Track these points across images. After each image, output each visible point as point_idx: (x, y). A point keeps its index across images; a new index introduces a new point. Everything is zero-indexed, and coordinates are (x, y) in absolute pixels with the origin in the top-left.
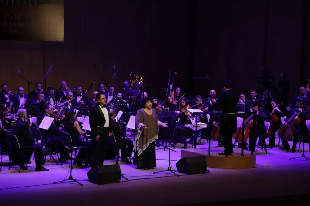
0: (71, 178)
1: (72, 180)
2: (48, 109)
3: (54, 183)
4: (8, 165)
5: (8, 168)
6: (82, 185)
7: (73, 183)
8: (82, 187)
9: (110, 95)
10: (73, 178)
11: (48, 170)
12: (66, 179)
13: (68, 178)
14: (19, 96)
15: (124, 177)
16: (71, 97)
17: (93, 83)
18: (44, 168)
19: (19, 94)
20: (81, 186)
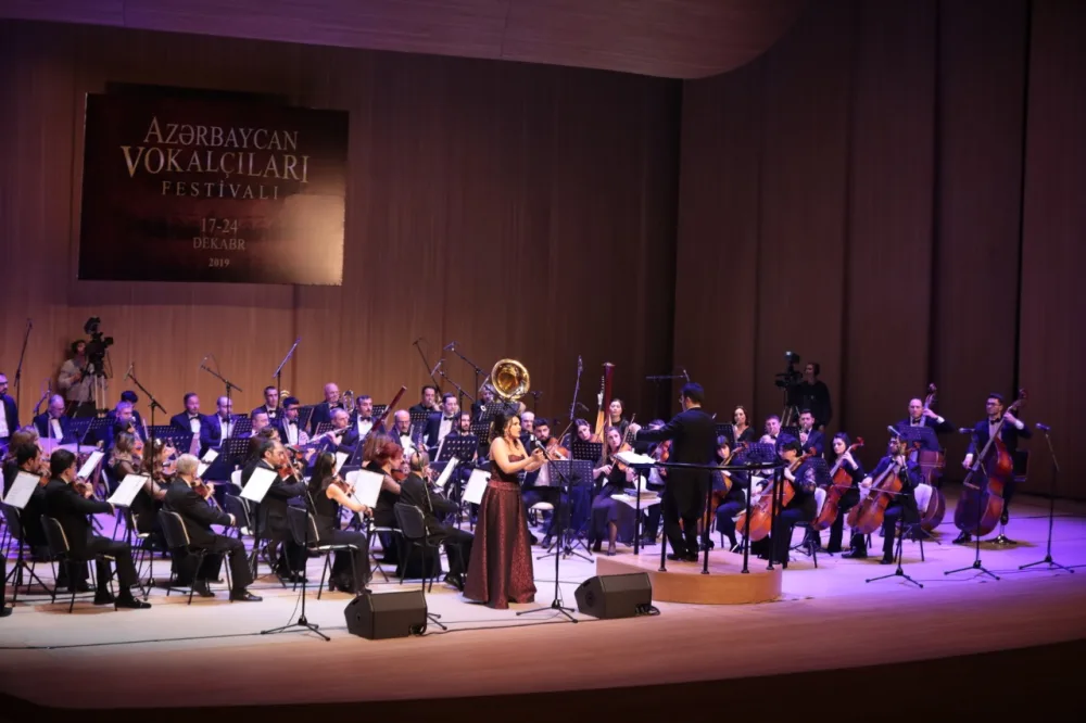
0: (302, 622)
1: (305, 628)
2: (272, 452)
3: (263, 633)
4: (166, 585)
5: (166, 591)
6: (328, 639)
7: (305, 635)
8: (328, 643)
9: (446, 419)
10: (309, 621)
11: (260, 599)
12: (292, 623)
13: (296, 620)
14: (220, 419)
15: (439, 624)
16: (342, 423)
17: (403, 389)
18: (251, 595)
19: (221, 413)
20: (325, 642)
